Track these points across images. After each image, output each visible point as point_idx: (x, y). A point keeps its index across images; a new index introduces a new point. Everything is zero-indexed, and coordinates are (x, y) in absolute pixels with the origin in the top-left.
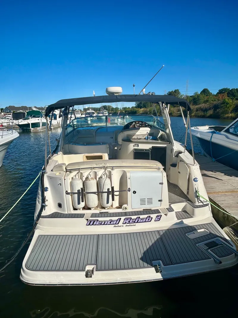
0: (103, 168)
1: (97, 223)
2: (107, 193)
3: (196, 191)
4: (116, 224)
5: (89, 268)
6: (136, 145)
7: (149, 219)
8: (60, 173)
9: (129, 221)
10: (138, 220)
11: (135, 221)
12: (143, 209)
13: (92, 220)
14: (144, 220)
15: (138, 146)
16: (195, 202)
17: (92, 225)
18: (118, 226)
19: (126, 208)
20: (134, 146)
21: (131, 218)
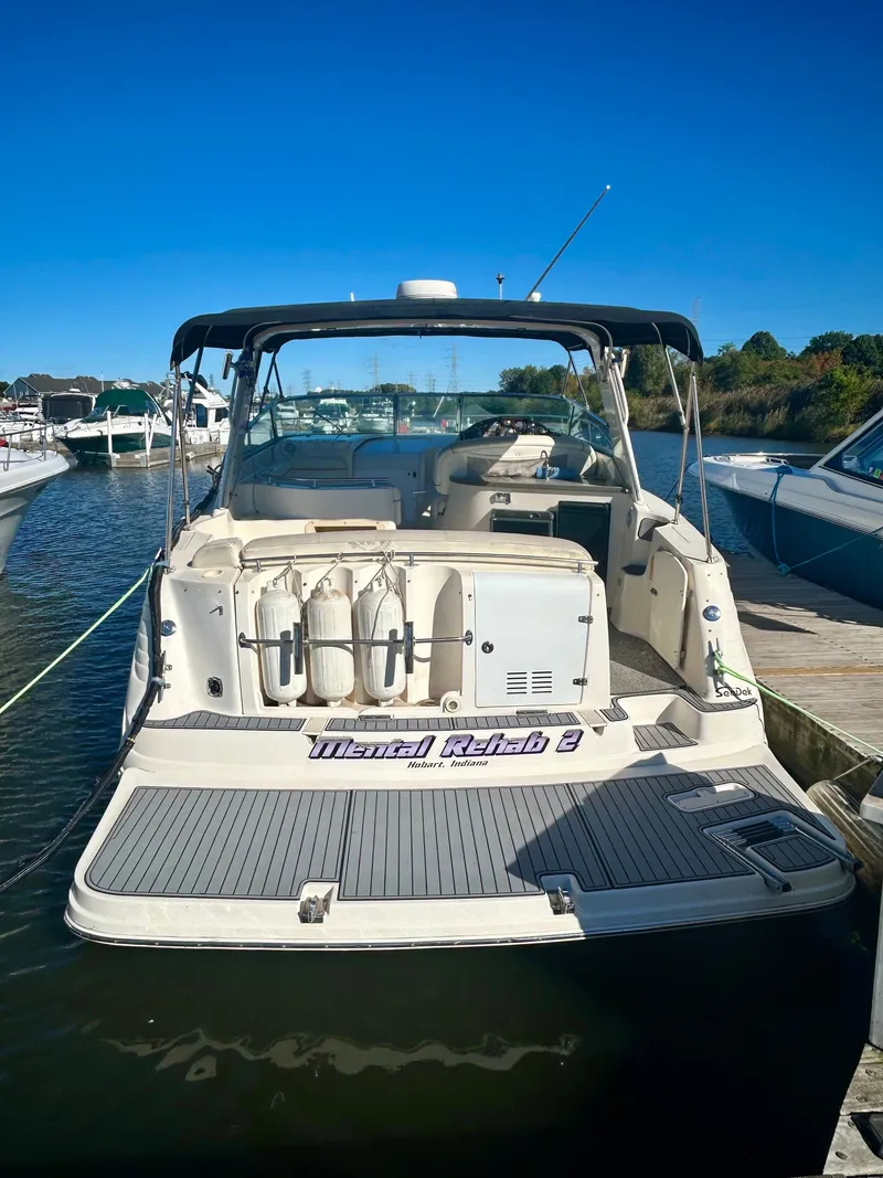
0: (375, 558)
1: (350, 753)
2: (386, 648)
3: (712, 654)
4: (415, 756)
5: (312, 891)
6: (499, 495)
7: (537, 745)
8: (220, 572)
9: (465, 749)
11: (485, 750)
12: (516, 709)
13: (332, 740)
14: (519, 748)
15: (508, 501)
16: (706, 695)
17: (330, 757)
18: (425, 765)
19: (454, 705)
20: (493, 500)
21: (472, 737)
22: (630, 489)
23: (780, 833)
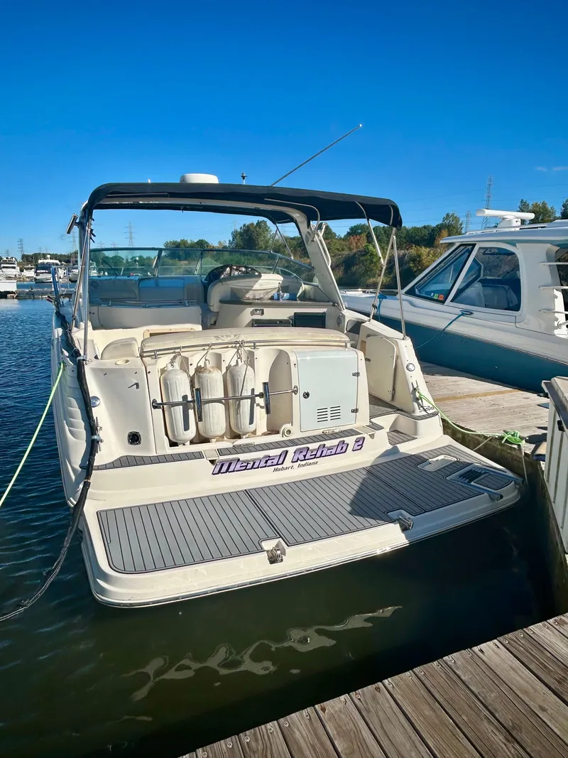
0: (230, 346)
1: (238, 467)
2: (249, 401)
3: (415, 389)
4: (277, 464)
5: (268, 545)
6: (256, 310)
7: (342, 448)
8: (127, 361)
9: (305, 456)
10: (323, 451)
11: (316, 455)
12: (322, 430)
13: (226, 461)
14: (334, 451)
15: (263, 313)
16: (414, 412)
17: (226, 472)
18: (283, 469)
19: (289, 432)
20: (252, 313)
21: (308, 448)
22: (338, 303)
23: (480, 474)
